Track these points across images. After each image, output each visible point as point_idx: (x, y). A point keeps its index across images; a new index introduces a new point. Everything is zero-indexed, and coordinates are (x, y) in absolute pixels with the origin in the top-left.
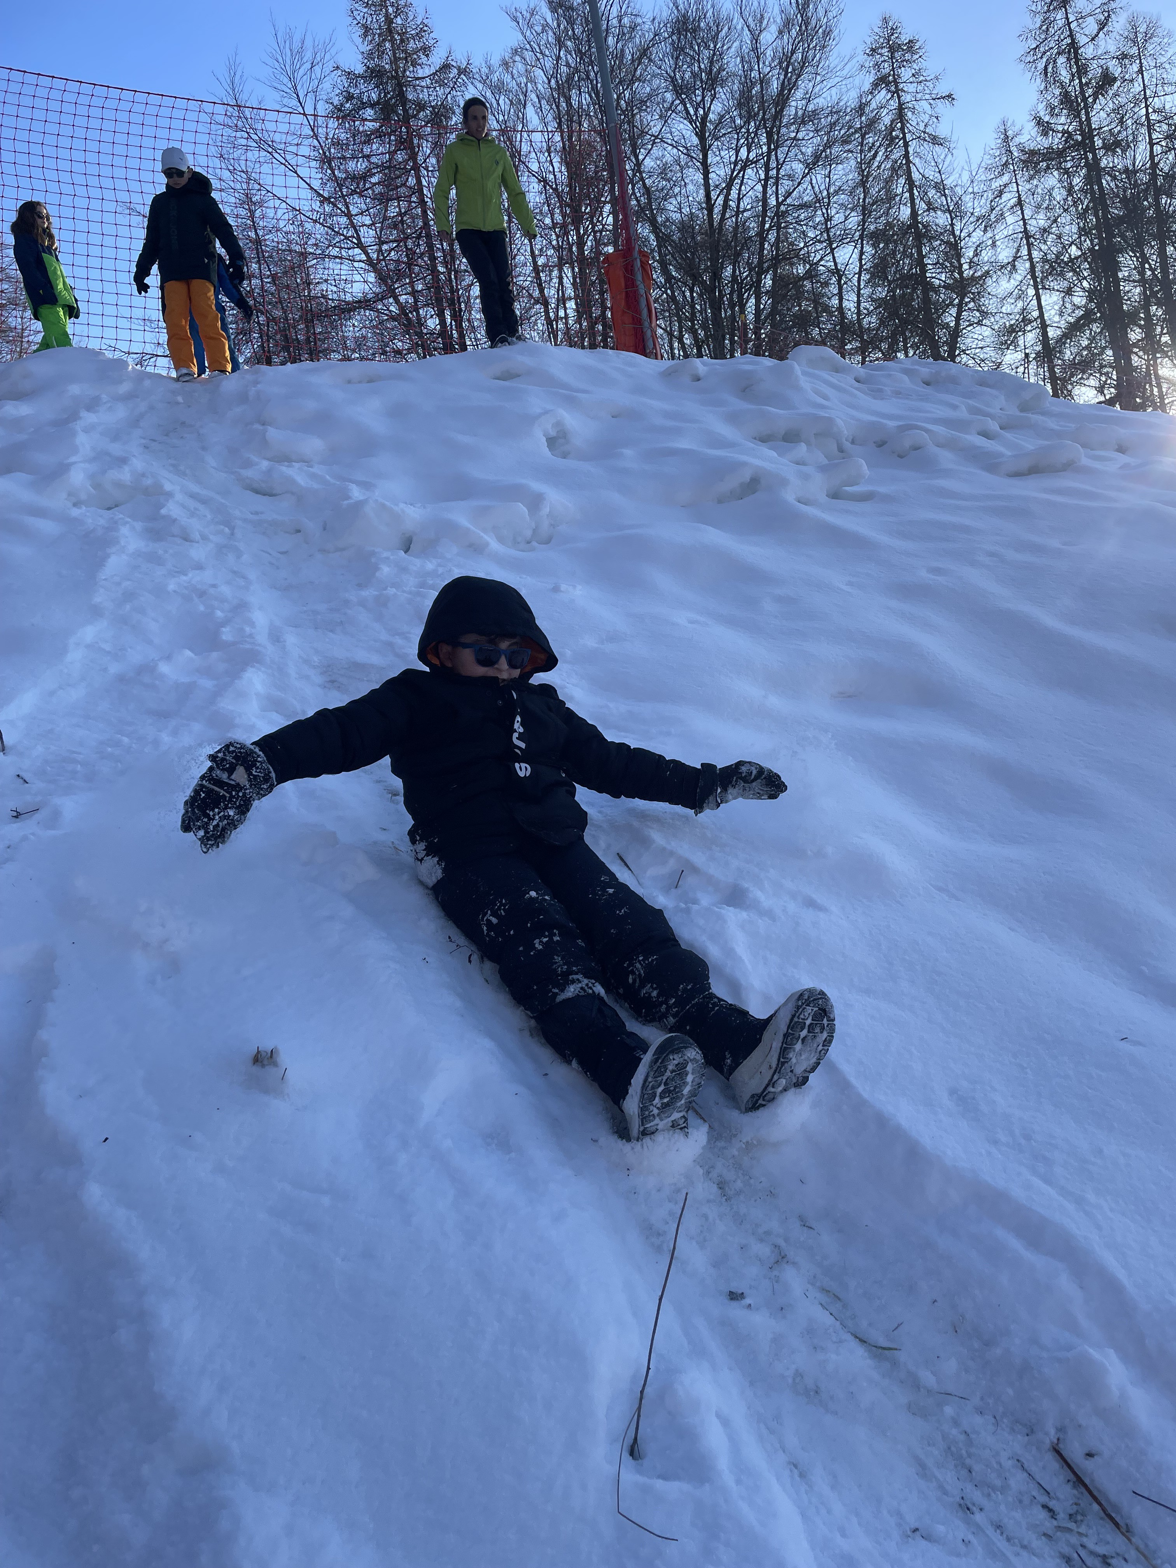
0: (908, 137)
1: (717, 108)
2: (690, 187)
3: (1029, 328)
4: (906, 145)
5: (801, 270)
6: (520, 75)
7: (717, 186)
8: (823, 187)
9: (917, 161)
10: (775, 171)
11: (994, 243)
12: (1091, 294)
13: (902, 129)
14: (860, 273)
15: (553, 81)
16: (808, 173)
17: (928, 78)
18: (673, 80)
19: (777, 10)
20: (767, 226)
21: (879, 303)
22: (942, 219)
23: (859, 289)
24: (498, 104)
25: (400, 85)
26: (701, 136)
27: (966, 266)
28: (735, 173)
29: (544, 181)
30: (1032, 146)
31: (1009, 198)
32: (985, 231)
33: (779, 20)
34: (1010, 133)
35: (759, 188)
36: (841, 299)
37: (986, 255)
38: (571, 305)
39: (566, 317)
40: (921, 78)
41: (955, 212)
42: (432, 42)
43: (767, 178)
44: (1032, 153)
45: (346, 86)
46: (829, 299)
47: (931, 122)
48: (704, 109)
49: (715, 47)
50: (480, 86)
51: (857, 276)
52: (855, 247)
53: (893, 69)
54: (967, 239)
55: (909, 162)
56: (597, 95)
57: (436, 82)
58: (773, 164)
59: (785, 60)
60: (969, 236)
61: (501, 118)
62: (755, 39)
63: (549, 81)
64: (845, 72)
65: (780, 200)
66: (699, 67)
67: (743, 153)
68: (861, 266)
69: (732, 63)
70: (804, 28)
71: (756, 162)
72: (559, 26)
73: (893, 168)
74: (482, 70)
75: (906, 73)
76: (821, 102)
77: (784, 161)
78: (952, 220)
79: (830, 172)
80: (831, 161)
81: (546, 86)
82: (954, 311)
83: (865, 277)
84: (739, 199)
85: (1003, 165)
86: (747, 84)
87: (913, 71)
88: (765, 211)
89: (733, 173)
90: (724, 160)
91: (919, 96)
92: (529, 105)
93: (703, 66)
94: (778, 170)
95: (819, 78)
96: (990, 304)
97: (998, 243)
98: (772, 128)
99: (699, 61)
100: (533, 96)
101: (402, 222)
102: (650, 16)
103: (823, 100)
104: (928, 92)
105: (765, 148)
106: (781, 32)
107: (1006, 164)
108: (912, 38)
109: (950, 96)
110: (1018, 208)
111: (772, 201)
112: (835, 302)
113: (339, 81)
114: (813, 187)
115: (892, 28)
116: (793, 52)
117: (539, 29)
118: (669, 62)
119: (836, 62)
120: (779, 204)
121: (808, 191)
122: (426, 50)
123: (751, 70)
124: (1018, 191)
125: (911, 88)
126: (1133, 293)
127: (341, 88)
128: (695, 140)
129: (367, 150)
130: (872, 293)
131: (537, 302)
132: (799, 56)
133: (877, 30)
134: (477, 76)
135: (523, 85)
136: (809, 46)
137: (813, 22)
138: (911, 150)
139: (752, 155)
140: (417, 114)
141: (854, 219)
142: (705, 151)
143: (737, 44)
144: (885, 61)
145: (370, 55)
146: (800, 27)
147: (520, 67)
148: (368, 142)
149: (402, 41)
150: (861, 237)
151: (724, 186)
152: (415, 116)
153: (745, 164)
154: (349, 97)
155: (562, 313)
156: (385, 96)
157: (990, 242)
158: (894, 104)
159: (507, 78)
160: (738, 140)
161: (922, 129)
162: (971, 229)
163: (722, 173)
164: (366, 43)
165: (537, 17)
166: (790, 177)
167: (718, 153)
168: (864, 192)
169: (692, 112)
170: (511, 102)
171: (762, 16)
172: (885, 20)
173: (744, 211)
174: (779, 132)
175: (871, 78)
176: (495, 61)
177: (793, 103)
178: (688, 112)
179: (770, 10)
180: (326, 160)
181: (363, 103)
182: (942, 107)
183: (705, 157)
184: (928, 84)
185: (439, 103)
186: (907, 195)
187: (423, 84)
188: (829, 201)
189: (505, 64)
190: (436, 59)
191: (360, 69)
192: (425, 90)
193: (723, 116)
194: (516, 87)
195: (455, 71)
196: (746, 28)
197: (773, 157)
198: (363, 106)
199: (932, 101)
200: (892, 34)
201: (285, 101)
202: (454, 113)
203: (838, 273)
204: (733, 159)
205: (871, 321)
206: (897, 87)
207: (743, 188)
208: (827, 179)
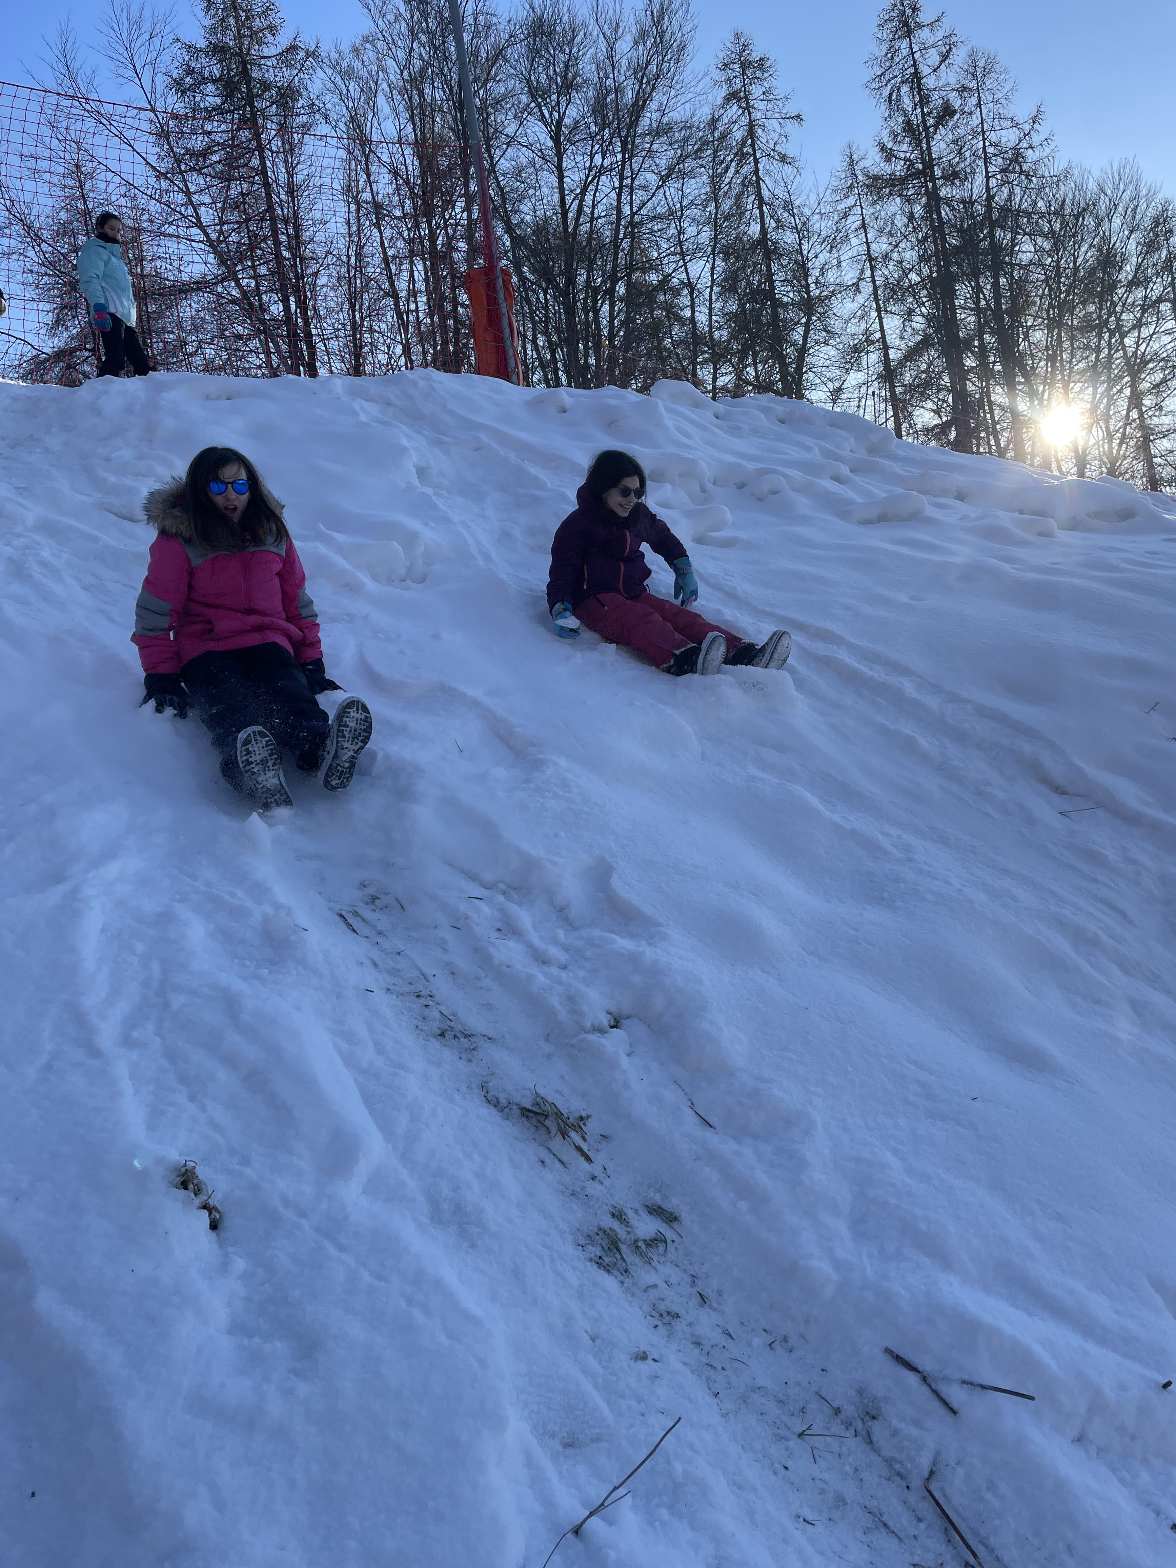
0: (758, 155)
1: (572, 113)
2: (545, 190)
3: (871, 348)
4: (756, 162)
5: (654, 278)
6: (371, 63)
7: (572, 191)
8: (676, 200)
9: (766, 179)
10: (629, 181)
11: (839, 264)
12: (929, 319)
13: (753, 145)
14: (711, 287)
15: (405, 73)
16: (662, 186)
17: (778, 97)
18: (529, 81)
19: (632, 20)
20: (621, 235)
21: (730, 317)
22: (789, 238)
23: (711, 303)
24: (348, 90)
25: (244, 63)
26: (556, 139)
27: (813, 286)
28: (590, 179)
29: (395, 173)
30: (875, 171)
31: (854, 221)
32: (830, 252)
33: (634, 30)
34: (855, 157)
35: (613, 195)
36: (693, 312)
37: (832, 276)
38: (422, 299)
39: (417, 310)
40: (772, 97)
41: (802, 231)
42: (279, 21)
43: (621, 187)
44: (876, 178)
45: (187, 59)
46: (682, 310)
47: (780, 142)
48: (559, 113)
49: (571, 52)
50: (329, 72)
51: (708, 290)
52: (707, 261)
53: (744, 85)
54: (814, 260)
55: (759, 179)
56: (451, 90)
57: (282, 63)
58: (627, 173)
59: (640, 70)
60: (816, 257)
61: (351, 105)
62: (611, 47)
63: (402, 72)
64: (698, 89)
65: (635, 209)
66: (555, 71)
67: (598, 159)
68: (713, 281)
69: (587, 68)
70: (658, 40)
71: (610, 170)
72: (412, 17)
73: (743, 184)
74: (332, 54)
75: (756, 91)
76: (675, 116)
77: (639, 171)
78: (800, 240)
79: (683, 184)
80: (683, 175)
81: (398, 77)
82: (801, 330)
83: (716, 289)
84: (594, 206)
85: (848, 188)
86: (602, 92)
87: (764, 89)
88: (619, 220)
89: (587, 178)
90: (579, 165)
91: (769, 114)
92: (380, 95)
93: (558, 70)
94: (633, 180)
95: (673, 92)
96: (836, 325)
97: (844, 264)
98: (626, 137)
99: (554, 65)
100: (385, 86)
101: (244, 203)
102: (506, 16)
103: (677, 114)
104: (777, 110)
105: (619, 156)
106: (636, 43)
107: (851, 187)
108: (762, 56)
109: (798, 116)
110: (862, 231)
111: (626, 210)
112: (687, 313)
113: (178, 54)
114: (666, 199)
115: (744, 45)
116: (648, 63)
117: (391, 18)
118: (524, 64)
119: (690, 77)
120: (633, 214)
121: (663, 203)
122: (272, 29)
123: (607, 78)
124: (862, 214)
125: (761, 105)
126: (967, 319)
127: (181, 61)
128: (550, 143)
129: (208, 127)
130: (723, 307)
131: (387, 295)
132: (653, 67)
133: (729, 45)
134: (326, 61)
135: (374, 73)
136: (663, 59)
137: (668, 36)
138: (760, 166)
139: (607, 163)
140: (262, 94)
141: (706, 235)
142: (560, 155)
143: (592, 50)
144: (736, 76)
145: (213, 30)
146: (655, 38)
147: (372, 55)
148: (209, 118)
149: (247, 18)
150: (713, 250)
151: (578, 191)
152: (259, 96)
153: (600, 171)
154: (190, 72)
155: (413, 307)
156: (228, 73)
157: (835, 262)
158: (745, 120)
159: (357, 65)
160: (593, 146)
161: (772, 146)
162: (818, 251)
163: (577, 179)
164: (208, 17)
165: (390, 6)
166: (644, 188)
167: (572, 157)
168: (716, 207)
169: (547, 115)
170: (362, 90)
171: (617, 24)
172: (737, 36)
173: (597, 219)
174: (633, 142)
175: (723, 93)
176: (346, 48)
177: (648, 115)
178: (543, 115)
179: (626, 19)
180: (163, 134)
181: (204, 78)
182: (791, 127)
183: (560, 161)
184: (778, 102)
185: (286, 84)
186: (756, 212)
187: (269, 64)
188: (682, 214)
189: (356, 51)
190: (283, 40)
191: (202, 44)
192: (271, 70)
193: (578, 122)
194: (366, 75)
195: (302, 54)
196: (601, 35)
197: (627, 165)
198: (204, 81)
199: (781, 120)
200: (744, 51)
201: (121, 71)
202: (301, 95)
203: (690, 286)
204: (587, 165)
205: (722, 335)
206: (747, 103)
207: (597, 194)
208: (680, 193)
